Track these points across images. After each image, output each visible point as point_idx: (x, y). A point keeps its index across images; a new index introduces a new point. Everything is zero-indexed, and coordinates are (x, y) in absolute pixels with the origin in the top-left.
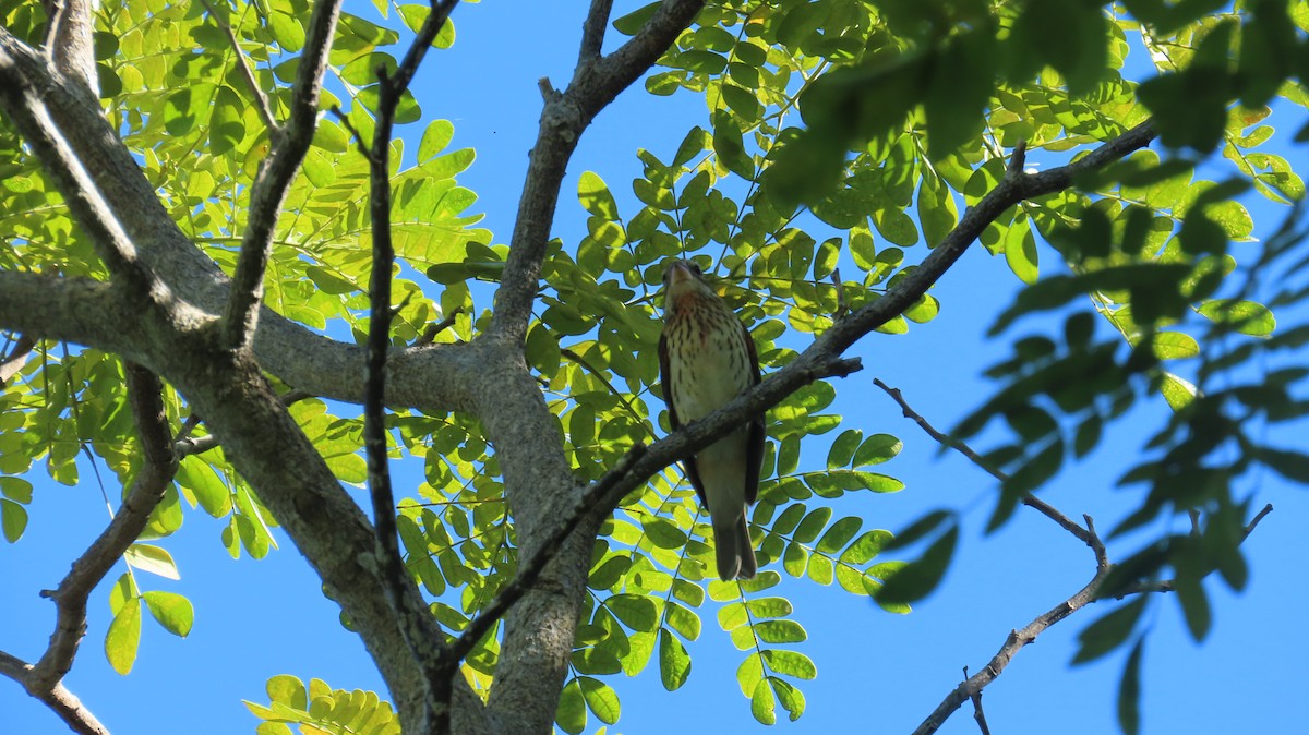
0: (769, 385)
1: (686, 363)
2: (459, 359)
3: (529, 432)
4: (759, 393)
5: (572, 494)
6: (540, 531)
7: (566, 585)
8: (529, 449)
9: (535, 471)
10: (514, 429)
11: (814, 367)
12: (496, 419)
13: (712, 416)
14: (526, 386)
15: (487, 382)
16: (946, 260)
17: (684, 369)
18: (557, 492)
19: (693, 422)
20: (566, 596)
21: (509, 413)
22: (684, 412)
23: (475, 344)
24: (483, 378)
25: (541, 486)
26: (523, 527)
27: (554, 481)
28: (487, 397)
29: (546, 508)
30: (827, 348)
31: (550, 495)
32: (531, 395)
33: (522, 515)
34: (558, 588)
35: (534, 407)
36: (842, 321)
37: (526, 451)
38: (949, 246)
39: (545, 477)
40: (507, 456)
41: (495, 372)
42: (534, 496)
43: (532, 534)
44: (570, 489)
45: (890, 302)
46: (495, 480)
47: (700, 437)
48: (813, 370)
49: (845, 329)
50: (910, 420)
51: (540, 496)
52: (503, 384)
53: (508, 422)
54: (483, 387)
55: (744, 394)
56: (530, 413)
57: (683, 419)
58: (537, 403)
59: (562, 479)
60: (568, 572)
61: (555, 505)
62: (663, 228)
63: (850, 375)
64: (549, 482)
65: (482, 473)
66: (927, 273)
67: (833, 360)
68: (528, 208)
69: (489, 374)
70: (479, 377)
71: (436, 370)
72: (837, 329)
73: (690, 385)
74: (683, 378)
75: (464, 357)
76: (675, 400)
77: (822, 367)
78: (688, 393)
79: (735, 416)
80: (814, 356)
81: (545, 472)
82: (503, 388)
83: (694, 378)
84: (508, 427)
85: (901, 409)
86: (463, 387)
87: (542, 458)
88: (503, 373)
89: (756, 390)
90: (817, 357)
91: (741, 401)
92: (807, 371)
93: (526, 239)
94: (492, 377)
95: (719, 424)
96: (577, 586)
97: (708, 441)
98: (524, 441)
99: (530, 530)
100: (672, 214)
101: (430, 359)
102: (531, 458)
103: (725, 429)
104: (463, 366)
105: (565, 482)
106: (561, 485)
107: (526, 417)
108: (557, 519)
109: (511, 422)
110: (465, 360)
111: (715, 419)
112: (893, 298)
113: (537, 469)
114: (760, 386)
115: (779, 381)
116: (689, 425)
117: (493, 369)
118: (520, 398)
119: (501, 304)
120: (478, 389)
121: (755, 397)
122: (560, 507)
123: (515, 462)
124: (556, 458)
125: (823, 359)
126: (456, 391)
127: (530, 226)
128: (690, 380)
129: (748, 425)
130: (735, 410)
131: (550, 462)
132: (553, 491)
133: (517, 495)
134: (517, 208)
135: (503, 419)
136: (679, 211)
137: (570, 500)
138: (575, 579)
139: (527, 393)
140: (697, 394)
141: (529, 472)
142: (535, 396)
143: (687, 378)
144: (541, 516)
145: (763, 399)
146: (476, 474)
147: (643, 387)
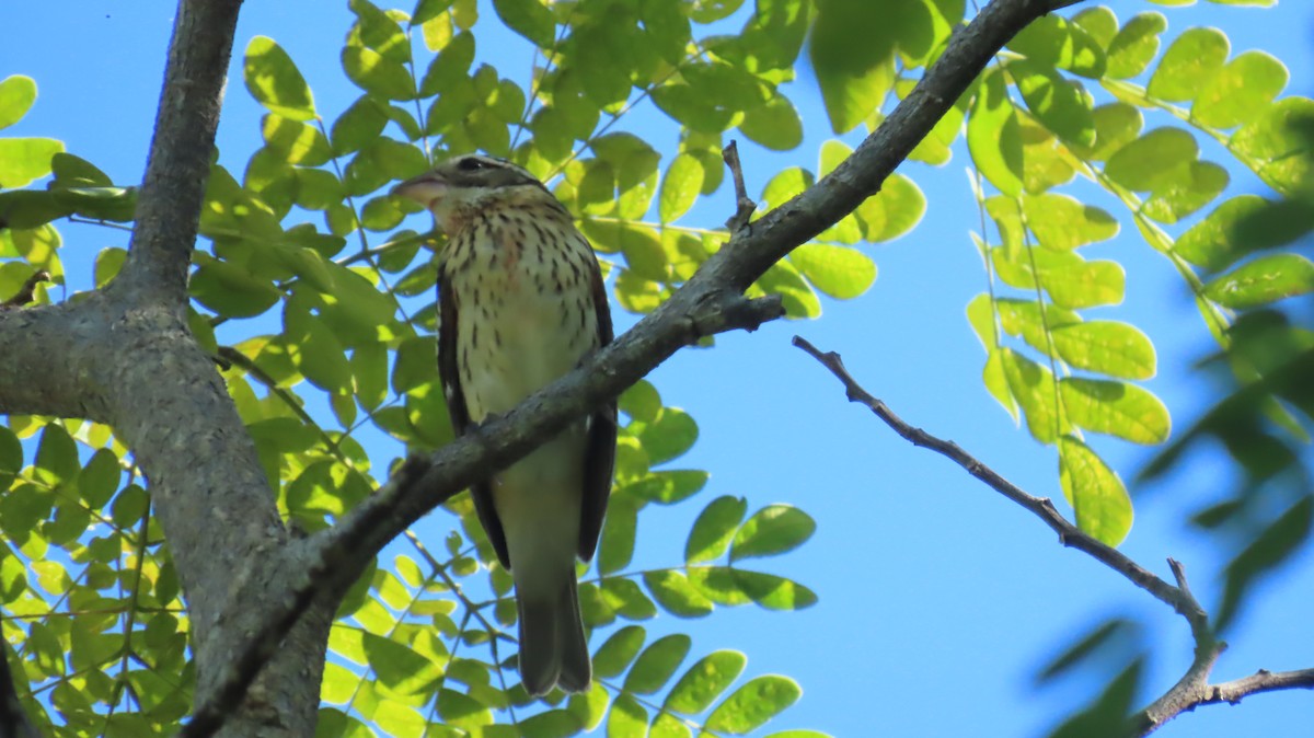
0: (623, 348)
1: (485, 312)
2: (76, 325)
3: (205, 445)
4: (605, 362)
5: (287, 549)
6: (235, 616)
7: (284, 710)
8: (207, 476)
9: (219, 513)
10: (179, 443)
11: (700, 312)
12: (145, 427)
13: (525, 406)
14: (193, 367)
15: (126, 364)
16: (924, 118)
17: (482, 324)
18: (260, 548)
19: (491, 419)
20: (284, 727)
21: (166, 413)
22: (478, 399)
23: (101, 297)
24: (118, 355)
25: (231, 539)
26: (202, 612)
27: (254, 529)
28: (128, 388)
29: (243, 576)
30: (720, 279)
31: (247, 555)
32: (203, 382)
33: (199, 590)
34: (269, 714)
35: (212, 402)
36: (746, 232)
37: (201, 480)
38: (927, 94)
39: (237, 523)
40: (167, 492)
41: (140, 346)
42: (220, 557)
43: (221, 622)
44: (282, 543)
45: (826, 198)
46: (103, 594)
47: (505, 444)
48: (699, 319)
49: (751, 246)
50: (860, 406)
51: (231, 557)
52: (154, 364)
53: (168, 431)
54: (119, 373)
55: (580, 365)
56: (204, 414)
57: (476, 413)
58: (215, 397)
59: (266, 526)
60: (286, 686)
61: (256, 572)
62: (392, 131)
63: (763, 326)
64: (244, 532)
65: (82, 582)
66: (889, 145)
67: (735, 300)
68: (184, 57)
69: (129, 350)
70: (112, 354)
71: (35, 345)
72: (737, 247)
73: (491, 353)
74: (480, 338)
75: (83, 321)
76: (463, 376)
77: (714, 313)
78: (488, 368)
79: (567, 404)
80: (698, 295)
81: (236, 515)
82: (155, 372)
83: (498, 342)
84: (167, 438)
85: (843, 388)
86: (84, 374)
87: (230, 492)
88: (153, 346)
89: (602, 356)
90: (706, 296)
91: (576, 379)
92: (688, 322)
93: (182, 112)
94: (134, 354)
95: (538, 420)
96: (302, 712)
97: (520, 450)
98: (196, 462)
99: (216, 617)
100: (410, 107)
101: (23, 327)
102: (210, 492)
103: (551, 427)
104: (83, 338)
105: (272, 531)
106: (267, 536)
107: (198, 422)
108: (262, 596)
109: (173, 431)
110: (84, 326)
111: (532, 411)
112: (832, 190)
113: (223, 510)
114: (607, 350)
115: (639, 340)
116: (484, 424)
117: (135, 341)
118: (185, 386)
119: (142, 227)
120: (111, 375)
121: (599, 370)
122: (267, 574)
123: (184, 500)
124: (255, 491)
125: (715, 300)
126: (72, 381)
127: (188, 90)
128: (492, 344)
129: (589, 422)
130: (565, 394)
131: (244, 498)
132: (252, 547)
133: (191, 556)
134: (164, 59)
135: (157, 425)
136: (422, 102)
137: (283, 561)
138: (298, 698)
139: (196, 380)
140: (502, 370)
141: (209, 515)
142: (212, 385)
143: (485, 339)
144: (233, 591)
145: (613, 373)
146: (69, 584)
147: (361, 415)
